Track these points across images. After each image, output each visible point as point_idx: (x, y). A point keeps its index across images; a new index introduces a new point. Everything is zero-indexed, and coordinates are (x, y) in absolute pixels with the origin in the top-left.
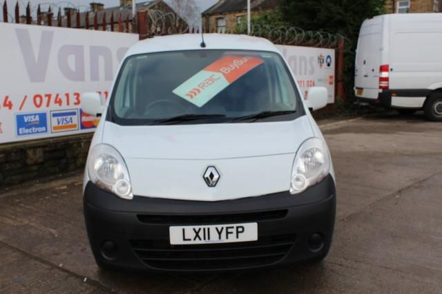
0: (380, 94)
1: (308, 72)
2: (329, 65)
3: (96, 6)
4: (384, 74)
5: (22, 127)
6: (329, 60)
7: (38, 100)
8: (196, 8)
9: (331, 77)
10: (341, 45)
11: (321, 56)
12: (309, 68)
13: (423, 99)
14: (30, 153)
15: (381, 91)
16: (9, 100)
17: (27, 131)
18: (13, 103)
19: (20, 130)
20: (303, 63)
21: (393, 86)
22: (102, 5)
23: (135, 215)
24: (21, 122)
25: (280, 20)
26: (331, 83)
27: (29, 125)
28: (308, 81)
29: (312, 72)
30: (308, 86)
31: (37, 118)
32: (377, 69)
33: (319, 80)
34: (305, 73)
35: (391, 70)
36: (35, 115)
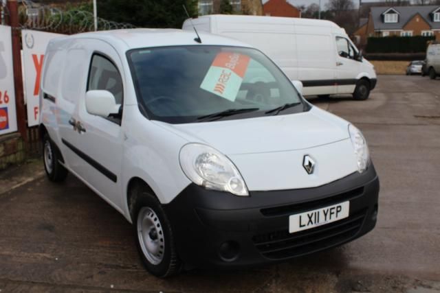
23: (259, 210)
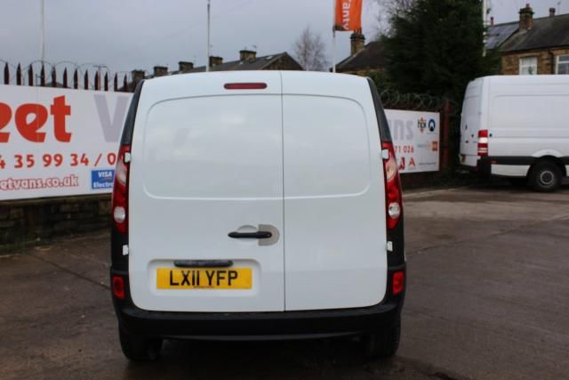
0: (478, 161)
1: (405, 137)
2: (432, 129)
3: (213, 60)
4: (483, 140)
5: (96, 181)
6: (432, 124)
7: (112, 158)
8: (326, 62)
9: (435, 143)
10: (447, 108)
11: (422, 120)
12: (406, 132)
13: (528, 167)
14: (102, 205)
15: (479, 157)
16: (86, 157)
17: (100, 185)
18: (89, 160)
19: (95, 184)
20: (399, 128)
21: (492, 152)
22: (221, 59)
24: (95, 177)
25: (388, 81)
26: (434, 149)
27: (102, 180)
28: (405, 147)
29: (410, 137)
30: (405, 151)
31: (110, 174)
32: (476, 135)
33: (420, 146)
34: (402, 138)
35: (491, 135)
36: (108, 171)
